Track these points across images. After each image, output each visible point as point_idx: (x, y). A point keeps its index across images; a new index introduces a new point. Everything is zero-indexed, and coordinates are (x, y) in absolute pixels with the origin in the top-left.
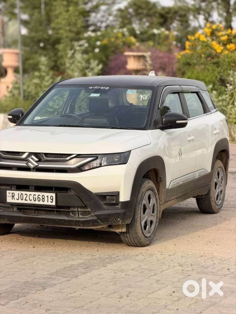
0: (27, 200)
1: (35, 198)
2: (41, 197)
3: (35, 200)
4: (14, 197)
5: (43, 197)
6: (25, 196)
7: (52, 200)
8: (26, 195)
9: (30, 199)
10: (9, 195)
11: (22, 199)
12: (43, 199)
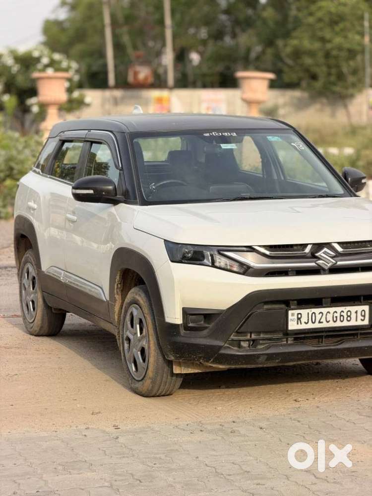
0: (322, 322)
1: (336, 317)
2: (345, 314)
3: (335, 320)
4: (301, 319)
5: (349, 314)
6: (318, 317)
7: (364, 316)
8: (321, 314)
9: (328, 320)
10: (292, 318)
11: (314, 321)
12: (348, 316)
